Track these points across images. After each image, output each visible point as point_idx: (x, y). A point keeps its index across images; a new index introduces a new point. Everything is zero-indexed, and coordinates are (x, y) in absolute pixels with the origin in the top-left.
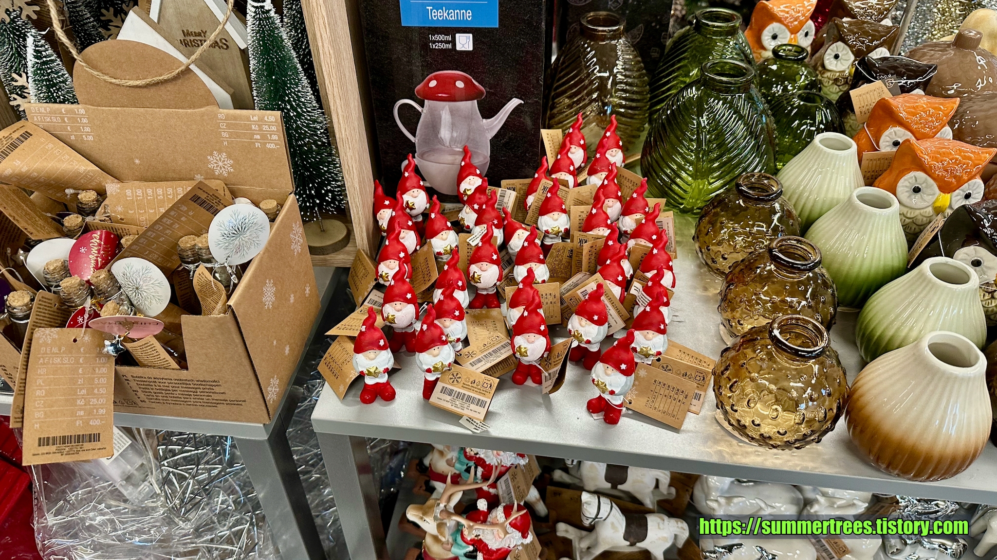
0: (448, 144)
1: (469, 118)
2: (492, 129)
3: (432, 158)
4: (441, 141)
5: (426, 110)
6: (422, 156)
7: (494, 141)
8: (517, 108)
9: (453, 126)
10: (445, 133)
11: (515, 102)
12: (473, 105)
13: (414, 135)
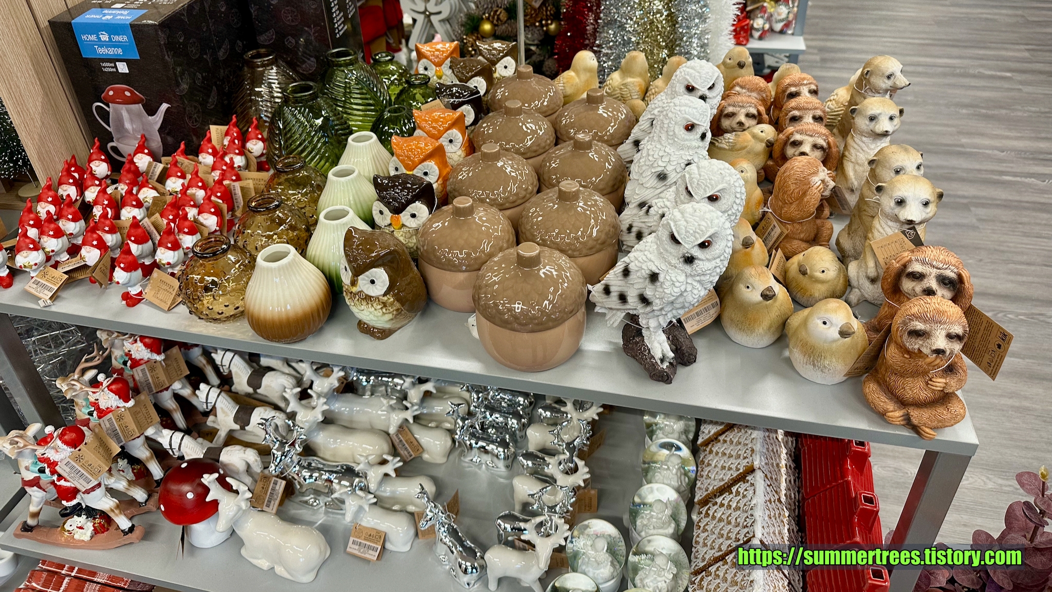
0: (131, 132)
1: (139, 115)
2: (156, 123)
3: (125, 142)
4: (127, 131)
5: (112, 109)
6: (118, 140)
7: (161, 130)
8: (168, 110)
9: (132, 121)
10: (128, 125)
11: (165, 106)
12: (139, 107)
13: (109, 126)
